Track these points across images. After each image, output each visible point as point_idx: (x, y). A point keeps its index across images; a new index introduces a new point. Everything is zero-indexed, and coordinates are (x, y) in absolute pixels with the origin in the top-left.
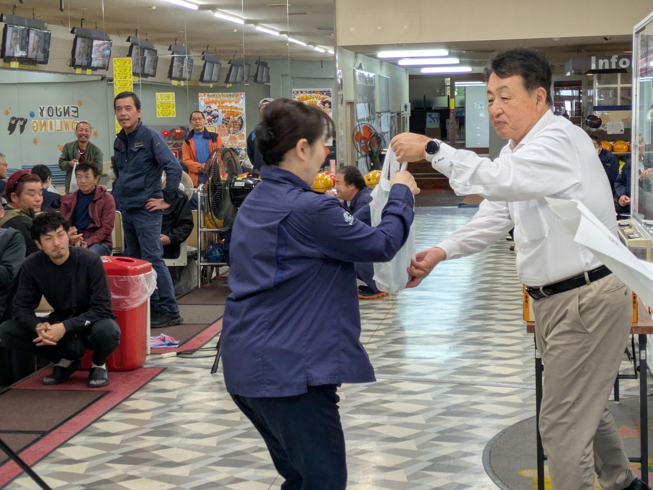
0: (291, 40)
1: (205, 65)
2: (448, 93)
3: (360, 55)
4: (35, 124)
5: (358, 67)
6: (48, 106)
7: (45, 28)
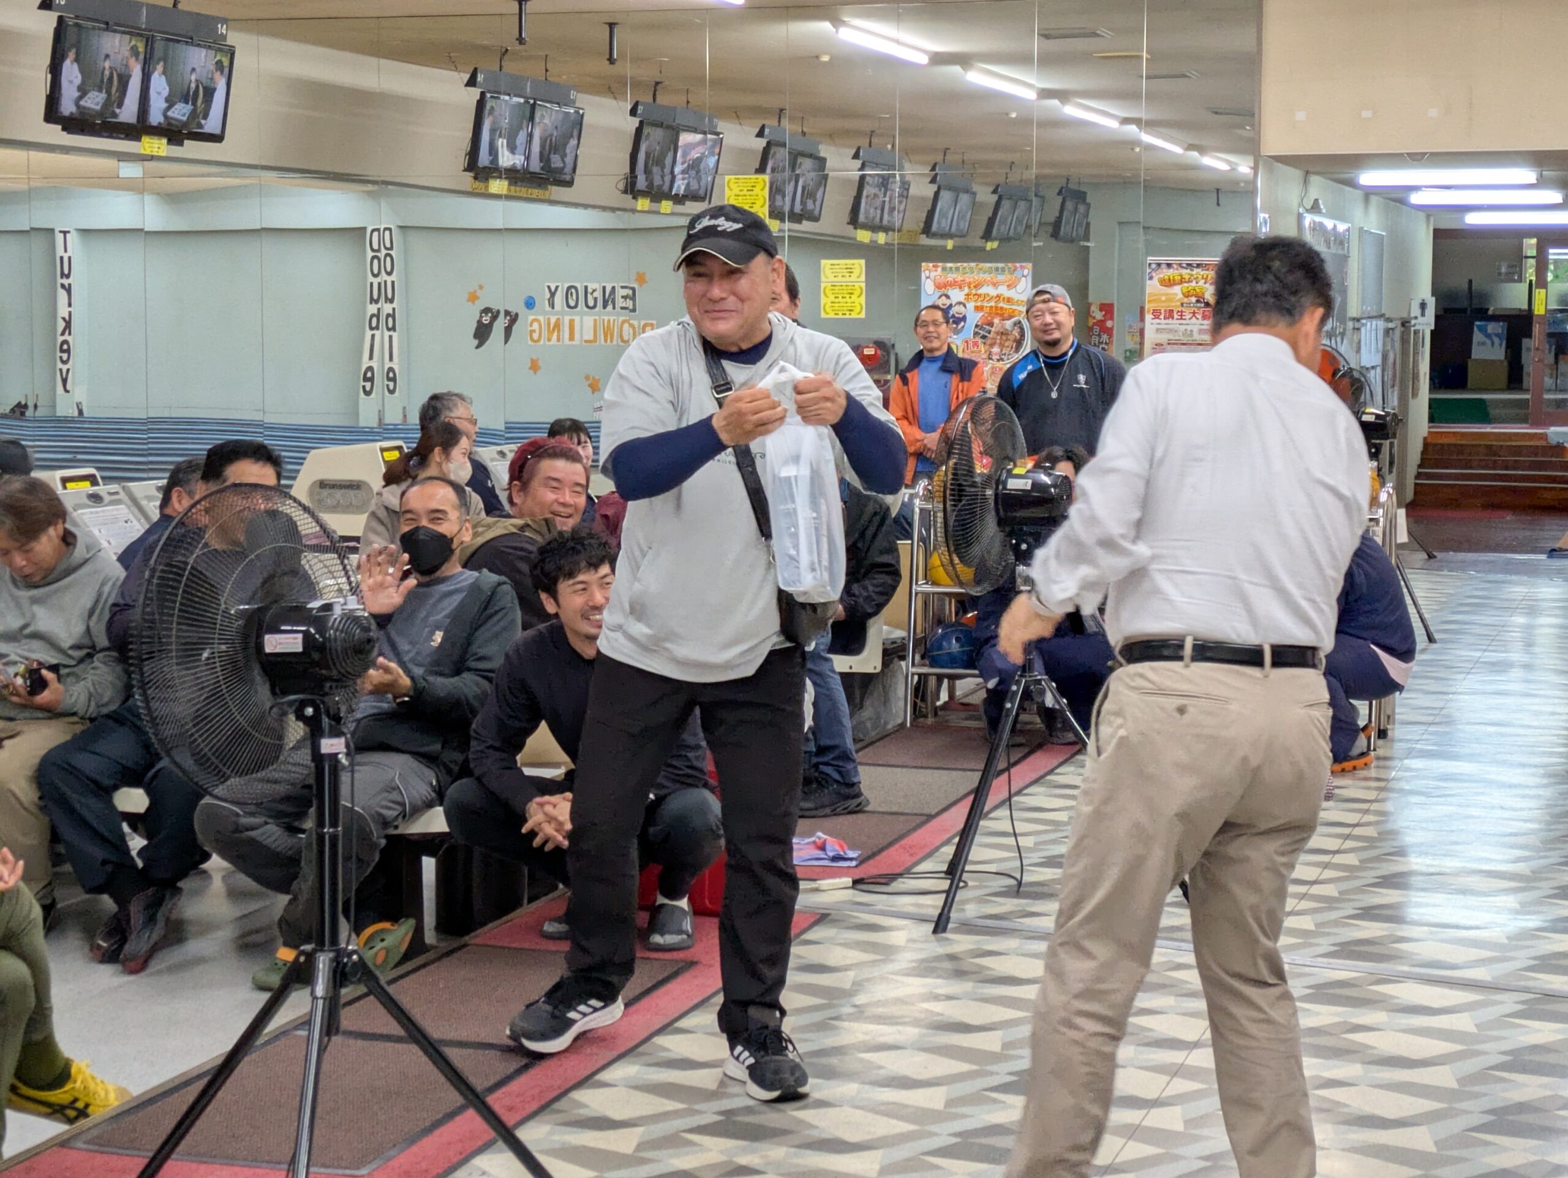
0: (1147, 138)
1: (937, 195)
2: (1530, 274)
3: (1315, 180)
4: (536, 326)
5: (1309, 207)
6: (566, 285)
7: (570, 103)
